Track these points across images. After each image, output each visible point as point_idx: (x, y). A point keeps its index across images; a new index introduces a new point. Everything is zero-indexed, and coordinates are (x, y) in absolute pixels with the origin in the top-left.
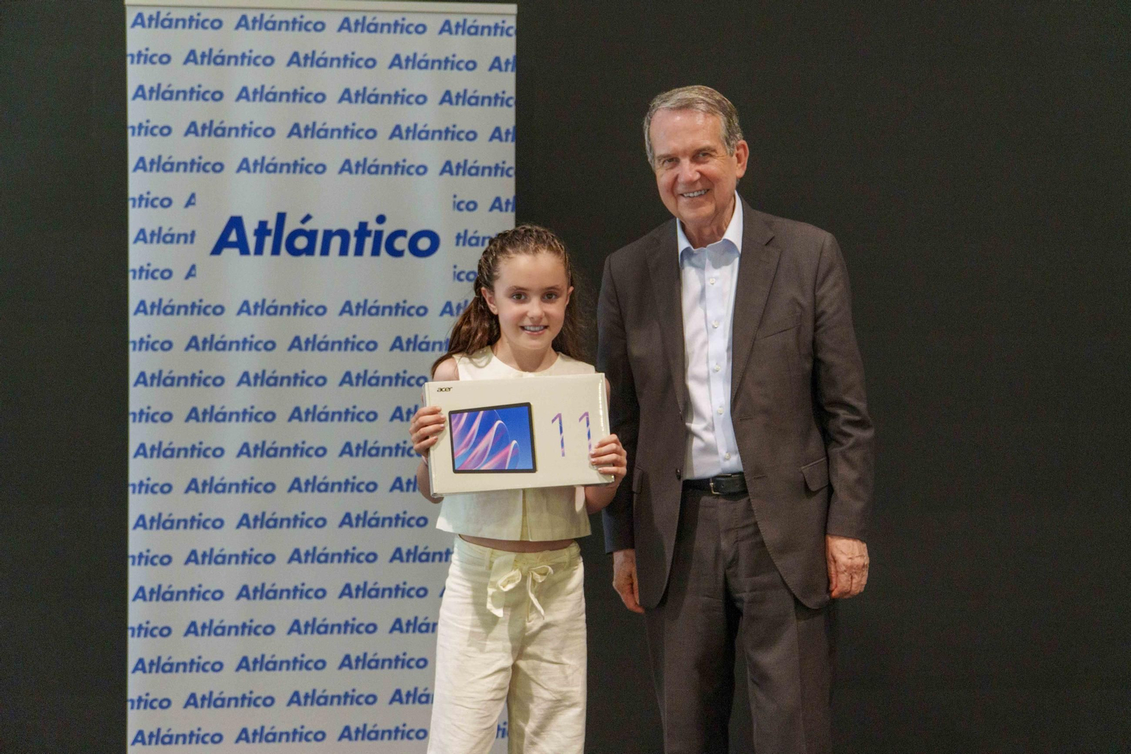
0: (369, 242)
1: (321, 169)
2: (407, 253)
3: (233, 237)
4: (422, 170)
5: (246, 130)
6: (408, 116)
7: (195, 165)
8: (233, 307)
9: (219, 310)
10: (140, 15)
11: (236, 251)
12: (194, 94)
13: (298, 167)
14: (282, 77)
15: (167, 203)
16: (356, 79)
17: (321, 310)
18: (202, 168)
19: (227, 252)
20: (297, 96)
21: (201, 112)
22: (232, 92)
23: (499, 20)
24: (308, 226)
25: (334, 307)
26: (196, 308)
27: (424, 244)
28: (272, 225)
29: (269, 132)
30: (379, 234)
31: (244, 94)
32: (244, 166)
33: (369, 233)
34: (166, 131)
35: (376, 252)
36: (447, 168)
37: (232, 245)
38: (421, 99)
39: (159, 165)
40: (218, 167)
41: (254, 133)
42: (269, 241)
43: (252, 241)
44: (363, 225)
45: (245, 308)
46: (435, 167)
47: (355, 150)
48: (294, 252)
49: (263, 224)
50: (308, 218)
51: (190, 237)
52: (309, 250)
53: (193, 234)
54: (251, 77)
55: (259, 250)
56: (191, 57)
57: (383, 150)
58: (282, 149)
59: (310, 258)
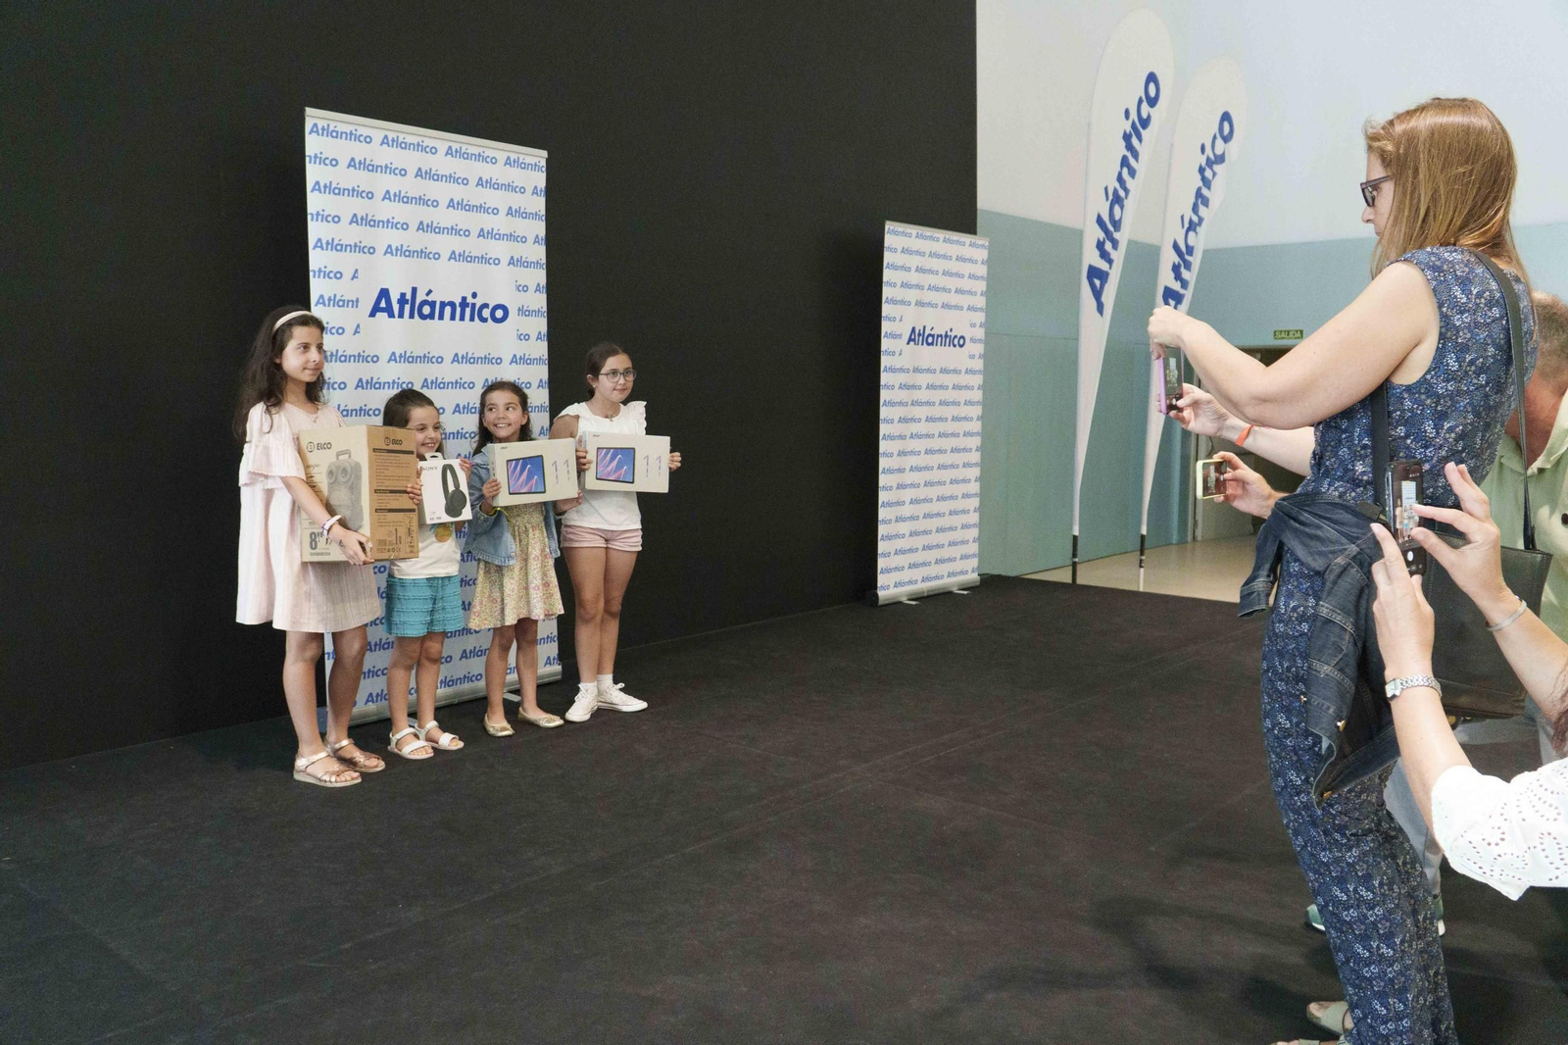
0: (468, 311)
1: (437, 256)
2: (489, 319)
3: (383, 304)
4: (497, 262)
5: (389, 224)
6: (489, 222)
7: (357, 248)
8: (385, 357)
9: (375, 359)
10: (315, 125)
11: (386, 314)
12: (354, 192)
13: (423, 254)
14: (411, 186)
15: (339, 275)
16: (457, 192)
17: (440, 360)
18: (362, 250)
19: (378, 314)
20: (421, 201)
21: (359, 206)
22: (379, 194)
23: (536, 160)
24: (430, 298)
25: (448, 358)
26: (361, 358)
27: (499, 314)
28: (409, 297)
29: (405, 226)
30: (474, 305)
31: (387, 196)
32: (389, 250)
33: (467, 305)
34: (337, 219)
35: (472, 319)
36: (512, 262)
37: (382, 310)
38: (495, 211)
39: (333, 246)
40: (372, 250)
41: (395, 226)
42: (407, 308)
43: (396, 307)
44: (464, 299)
45: (393, 358)
46: (505, 260)
47: (457, 244)
48: (423, 317)
49: (403, 295)
50: (430, 292)
51: (355, 303)
52: (431, 316)
53: (357, 300)
54: (393, 183)
55: (401, 315)
56: (352, 164)
57: (474, 246)
58: (414, 240)
59: (432, 321)
